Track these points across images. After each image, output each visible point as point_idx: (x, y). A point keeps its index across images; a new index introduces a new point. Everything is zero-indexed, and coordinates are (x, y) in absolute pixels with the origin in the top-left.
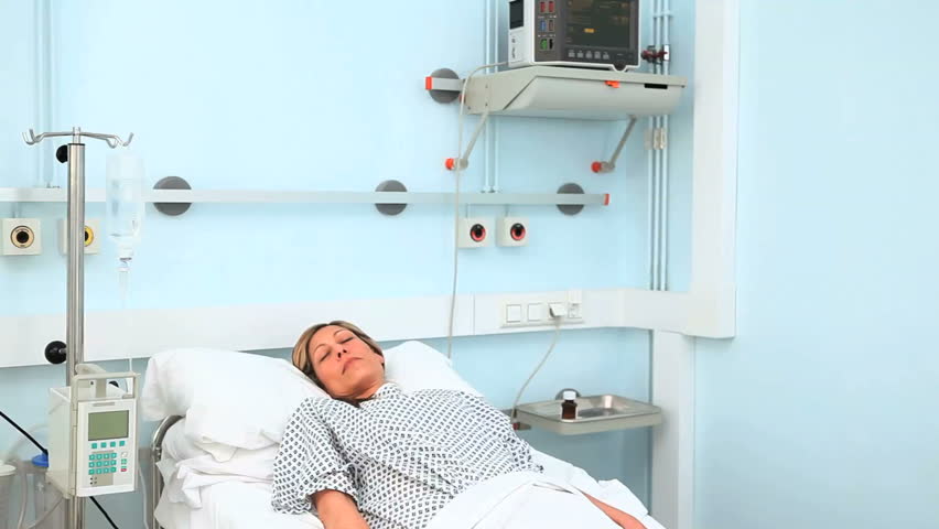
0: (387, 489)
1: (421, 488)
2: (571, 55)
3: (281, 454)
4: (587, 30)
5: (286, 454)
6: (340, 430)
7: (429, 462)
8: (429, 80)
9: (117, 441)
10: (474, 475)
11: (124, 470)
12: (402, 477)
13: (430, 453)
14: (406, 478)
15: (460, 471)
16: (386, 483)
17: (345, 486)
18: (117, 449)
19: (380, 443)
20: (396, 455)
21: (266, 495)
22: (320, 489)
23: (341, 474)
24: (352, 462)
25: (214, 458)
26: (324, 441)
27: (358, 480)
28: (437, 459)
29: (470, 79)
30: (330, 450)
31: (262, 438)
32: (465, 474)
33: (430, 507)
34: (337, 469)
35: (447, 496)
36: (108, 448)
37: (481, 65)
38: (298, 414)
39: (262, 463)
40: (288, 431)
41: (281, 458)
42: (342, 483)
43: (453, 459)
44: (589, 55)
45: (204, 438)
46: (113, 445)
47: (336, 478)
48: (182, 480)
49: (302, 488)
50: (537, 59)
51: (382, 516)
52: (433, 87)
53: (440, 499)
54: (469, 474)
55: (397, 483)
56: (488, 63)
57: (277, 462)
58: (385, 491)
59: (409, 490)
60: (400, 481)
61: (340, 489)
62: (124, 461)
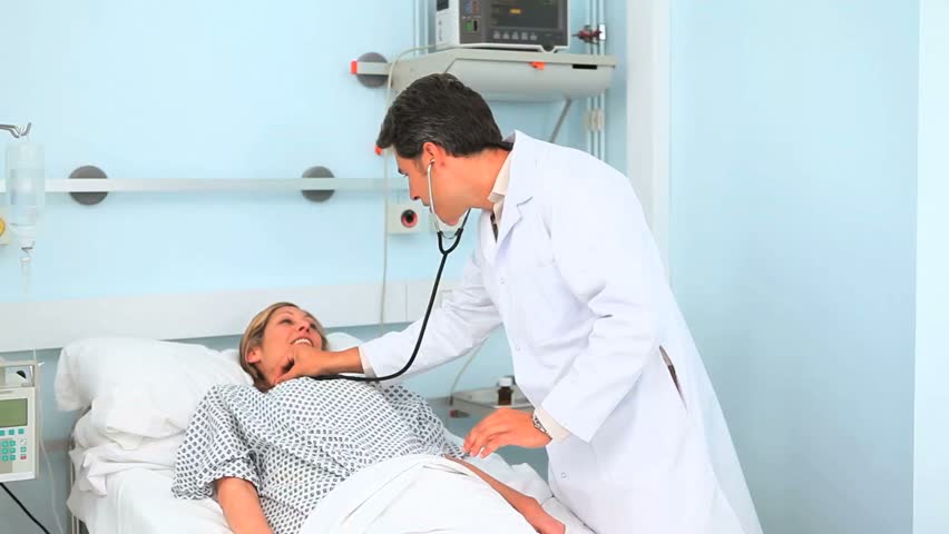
0: (284, 472)
1: (316, 472)
2: (497, 36)
3: (186, 442)
4: (514, 11)
5: (190, 443)
6: (242, 416)
7: (324, 446)
8: (354, 65)
9: (16, 429)
10: (368, 458)
11: (23, 458)
12: (299, 461)
13: (327, 436)
14: (303, 462)
15: (354, 455)
16: (284, 466)
17: (244, 473)
18: (16, 437)
19: (279, 427)
20: (295, 438)
21: (167, 480)
22: (218, 477)
23: (240, 461)
24: (254, 448)
25: (120, 446)
26: (225, 429)
27: (261, 466)
28: (334, 442)
29: (396, 63)
30: (230, 437)
31: (168, 427)
32: (359, 457)
33: (321, 490)
34: (236, 457)
35: (339, 479)
36: (7, 436)
37: (411, 47)
38: (205, 402)
39: (167, 451)
40: (194, 420)
41: (185, 446)
42: (242, 470)
43: (349, 443)
44: (515, 37)
45: (109, 428)
46: (12, 433)
47: (235, 465)
48: (88, 468)
49: (201, 476)
50: (463, 40)
51: (278, 500)
52: (360, 71)
53: (331, 481)
54: (363, 457)
55: (294, 467)
56: (418, 46)
57: (180, 450)
58: (283, 475)
59: (304, 473)
60: (296, 464)
61: (238, 475)
62: (23, 449)
